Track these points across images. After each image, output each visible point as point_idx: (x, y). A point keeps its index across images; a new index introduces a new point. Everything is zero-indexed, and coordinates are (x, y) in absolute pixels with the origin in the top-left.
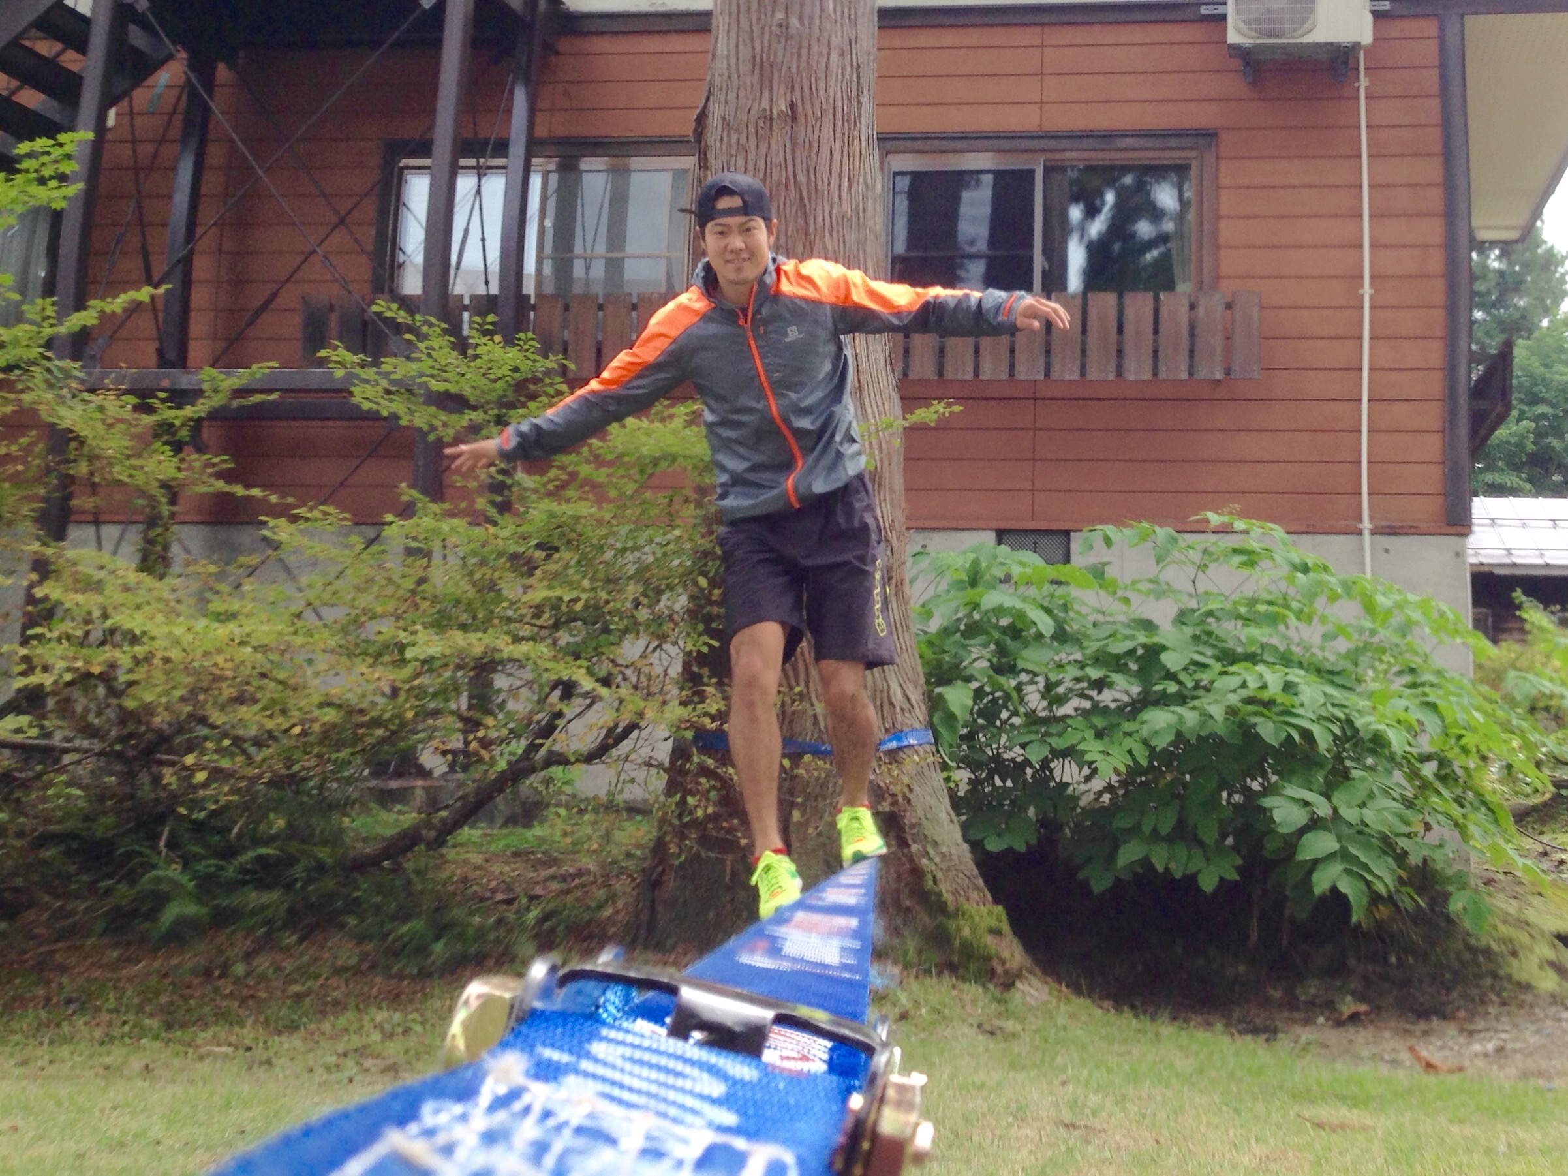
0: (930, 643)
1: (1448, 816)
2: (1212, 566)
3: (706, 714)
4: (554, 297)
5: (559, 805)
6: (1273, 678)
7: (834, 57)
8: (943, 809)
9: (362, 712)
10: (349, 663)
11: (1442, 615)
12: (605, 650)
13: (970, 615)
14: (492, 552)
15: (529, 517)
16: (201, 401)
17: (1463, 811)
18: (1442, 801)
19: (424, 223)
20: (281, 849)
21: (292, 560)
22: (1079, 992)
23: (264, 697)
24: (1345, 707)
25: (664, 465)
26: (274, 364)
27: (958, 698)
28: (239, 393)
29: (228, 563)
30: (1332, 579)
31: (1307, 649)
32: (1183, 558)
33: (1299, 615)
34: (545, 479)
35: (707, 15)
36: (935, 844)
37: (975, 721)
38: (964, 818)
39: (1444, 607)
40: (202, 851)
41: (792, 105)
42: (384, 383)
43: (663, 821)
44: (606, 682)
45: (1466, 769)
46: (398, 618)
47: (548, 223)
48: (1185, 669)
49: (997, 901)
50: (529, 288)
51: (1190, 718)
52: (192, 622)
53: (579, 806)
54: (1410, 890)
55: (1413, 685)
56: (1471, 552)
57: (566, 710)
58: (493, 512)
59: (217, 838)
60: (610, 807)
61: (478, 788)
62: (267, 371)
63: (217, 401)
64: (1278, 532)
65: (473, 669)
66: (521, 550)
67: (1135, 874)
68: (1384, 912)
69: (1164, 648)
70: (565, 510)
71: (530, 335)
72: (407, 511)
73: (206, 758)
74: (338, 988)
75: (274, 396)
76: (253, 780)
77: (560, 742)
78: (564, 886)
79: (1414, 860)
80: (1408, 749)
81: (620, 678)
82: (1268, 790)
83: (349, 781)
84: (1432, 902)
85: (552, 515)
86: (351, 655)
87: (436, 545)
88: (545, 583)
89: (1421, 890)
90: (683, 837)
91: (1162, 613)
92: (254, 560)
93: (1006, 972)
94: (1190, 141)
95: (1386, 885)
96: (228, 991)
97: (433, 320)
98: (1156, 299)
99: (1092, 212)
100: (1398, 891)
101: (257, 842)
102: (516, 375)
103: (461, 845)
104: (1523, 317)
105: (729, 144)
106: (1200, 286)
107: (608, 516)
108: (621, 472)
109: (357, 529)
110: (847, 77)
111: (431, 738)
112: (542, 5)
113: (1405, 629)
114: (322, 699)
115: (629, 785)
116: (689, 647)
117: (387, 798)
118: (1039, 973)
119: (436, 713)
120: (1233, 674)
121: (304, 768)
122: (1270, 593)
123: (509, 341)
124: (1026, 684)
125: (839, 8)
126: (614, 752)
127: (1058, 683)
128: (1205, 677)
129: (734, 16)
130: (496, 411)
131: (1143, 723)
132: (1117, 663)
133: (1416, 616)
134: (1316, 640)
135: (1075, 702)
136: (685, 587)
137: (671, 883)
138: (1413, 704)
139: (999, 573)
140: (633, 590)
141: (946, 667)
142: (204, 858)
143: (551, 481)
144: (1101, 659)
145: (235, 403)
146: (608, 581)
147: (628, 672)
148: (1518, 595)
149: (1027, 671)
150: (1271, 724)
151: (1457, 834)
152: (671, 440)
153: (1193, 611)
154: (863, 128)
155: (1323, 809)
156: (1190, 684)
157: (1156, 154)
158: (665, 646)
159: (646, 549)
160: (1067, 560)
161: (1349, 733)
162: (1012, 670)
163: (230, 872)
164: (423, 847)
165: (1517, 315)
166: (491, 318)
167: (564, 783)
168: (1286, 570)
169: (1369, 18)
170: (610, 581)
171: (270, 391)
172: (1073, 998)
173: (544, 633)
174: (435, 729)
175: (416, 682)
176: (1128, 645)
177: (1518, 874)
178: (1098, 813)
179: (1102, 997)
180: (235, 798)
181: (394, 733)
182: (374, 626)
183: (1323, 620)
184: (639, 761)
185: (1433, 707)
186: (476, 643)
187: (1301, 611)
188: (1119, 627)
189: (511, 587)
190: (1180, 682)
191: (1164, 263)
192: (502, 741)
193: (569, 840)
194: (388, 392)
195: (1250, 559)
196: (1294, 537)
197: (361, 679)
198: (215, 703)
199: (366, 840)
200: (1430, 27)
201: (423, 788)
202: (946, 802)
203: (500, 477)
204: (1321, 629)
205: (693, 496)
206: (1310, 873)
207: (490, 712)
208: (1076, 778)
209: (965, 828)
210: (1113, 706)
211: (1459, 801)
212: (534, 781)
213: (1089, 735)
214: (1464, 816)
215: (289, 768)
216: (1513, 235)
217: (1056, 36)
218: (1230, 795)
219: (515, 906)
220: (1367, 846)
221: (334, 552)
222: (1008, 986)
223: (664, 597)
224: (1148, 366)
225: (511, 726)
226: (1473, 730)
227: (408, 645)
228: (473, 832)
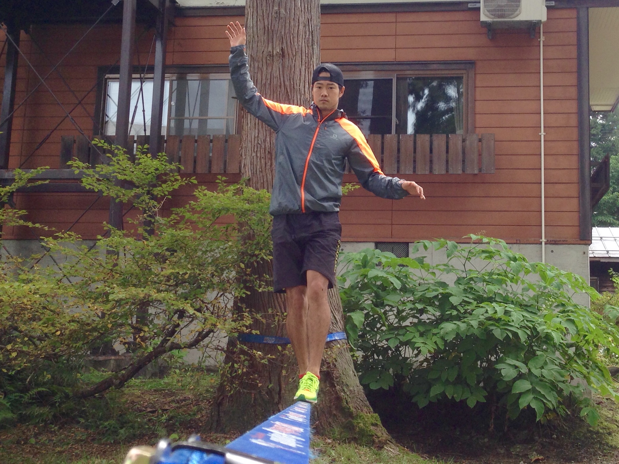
0: (345, 293)
1: (581, 373)
2: (473, 258)
3: (244, 326)
4: (175, 136)
5: (176, 368)
6: (499, 309)
7: (301, 27)
8: (351, 370)
9: (88, 324)
10: (83, 302)
11: (577, 280)
12: (198, 296)
13: (363, 280)
14: (146, 252)
15: (163, 237)
16: (14, 184)
17: (588, 370)
18: (578, 366)
19: (117, 104)
20: (49, 389)
21: (55, 256)
22: (413, 450)
23: (44, 318)
24: (534, 322)
25: (223, 212)
26: (48, 167)
27: (358, 318)
28: (30, 180)
29: (27, 257)
30: (527, 264)
31: (515, 295)
32: (460, 255)
33: (512, 280)
34: (169, 219)
35: (242, 8)
36: (347, 385)
37: (365, 328)
38: (360, 374)
39: (577, 276)
40: (13, 389)
41: (282, 49)
42: (97, 176)
43: (223, 375)
44: (199, 310)
45: (589, 351)
46: (105, 282)
47: (173, 103)
48: (460, 304)
49: (375, 412)
50: (164, 132)
51: (463, 326)
52: (12, 284)
53: (185, 368)
54: (564, 407)
55: (564, 312)
56: (590, 252)
57: (180, 323)
58: (145, 234)
59: (20, 383)
60: (199, 369)
61: (139, 360)
62: (44, 170)
63: (21, 184)
64: (503, 243)
65: (139, 305)
66: (160, 251)
67: (438, 400)
68: (551, 416)
69: (451, 295)
70: (180, 233)
71: (164, 154)
72: (107, 234)
73: (17, 346)
74: (78, 449)
75: (47, 182)
76: (37, 356)
77: (177, 339)
78: (177, 405)
79: (566, 393)
80: (562, 341)
81: (205, 308)
82: (498, 361)
83: (81, 357)
84: (573, 412)
85: (173, 236)
86: (84, 298)
87: (121, 249)
88: (171, 266)
89: (568, 407)
90: (232, 383)
91: (450, 279)
92: (39, 256)
93: (380, 441)
94: (462, 66)
95: (553, 405)
96: (28, 451)
97: (120, 147)
98: (447, 137)
99: (418, 98)
100: (558, 407)
101: (38, 385)
102: (157, 172)
103: (131, 386)
104: (613, 145)
105: (254, 67)
106: (467, 131)
107: (199, 236)
108: (204, 216)
109: (85, 242)
110: (307, 36)
111: (119, 337)
112: (168, 3)
113: (560, 286)
114: (70, 319)
115: (208, 359)
116: (237, 295)
117: (97, 365)
118: (394, 442)
119: (121, 325)
120: (482, 307)
121: (61, 351)
122: (499, 270)
123: (154, 157)
124: (388, 311)
125: (303, 5)
126: (202, 343)
127: (403, 311)
128: (470, 308)
129: (255, 8)
130: (147, 189)
131: (441, 329)
132: (429, 302)
133: (565, 280)
134: (520, 291)
135: (410, 320)
136: (234, 267)
137: (226, 404)
138: (563, 320)
139: (376, 261)
140: (211, 269)
141: (352, 303)
142: (15, 392)
143: (172, 220)
144: (422, 300)
145: (29, 185)
146: (200, 265)
147: (209, 306)
148: (611, 271)
149: (389, 305)
150: (499, 330)
151: (585, 381)
152: (227, 201)
153: (464, 278)
154: (315, 60)
155: (524, 370)
156: (462, 311)
157: (447, 72)
158: (226, 294)
159: (217, 251)
160: (407, 256)
161: (535, 335)
162: (382, 305)
163: (26, 398)
164: (113, 387)
165: (610, 144)
166: (146, 146)
167: (179, 357)
168: (506, 260)
169: (546, 8)
170: (201, 265)
171: (45, 179)
172: (410, 453)
173: (171, 288)
174: (121, 332)
175: (113, 311)
176: (435, 293)
177: (613, 400)
178: (420, 371)
179: (423, 453)
180: (29, 365)
181: (102, 334)
182: (94, 285)
183: (523, 282)
184: (213, 347)
185: (572, 321)
186: (140, 293)
187: (513, 278)
188: (430, 285)
189: (156, 268)
190: (458, 310)
191: (451, 121)
192: (151, 338)
193: (180, 384)
194: (98, 180)
195: (490, 255)
196: (511, 245)
197: (89, 310)
198: (22, 320)
199: (87, 384)
200: (573, 14)
201: (115, 360)
202: (352, 366)
203: (149, 219)
204: (522, 286)
205: (237, 226)
206: (519, 398)
207: (146, 325)
208: (411, 355)
209: (361, 378)
210: (428, 321)
211: (586, 366)
212: (165, 356)
213: (417, 335)
214: (588, 373)
215: (54, 351)
216: (609, 108)
217: (402, 17)
218: (481, 363)
219: (156, 415)
220: (544, 387)
221: (75, 252)
222: (381, 448)
223: (225, 272)
224: (444, 167)
225: (155, 331)
226: (591, 333)
227: (110, 293)
228: (136, 380)
